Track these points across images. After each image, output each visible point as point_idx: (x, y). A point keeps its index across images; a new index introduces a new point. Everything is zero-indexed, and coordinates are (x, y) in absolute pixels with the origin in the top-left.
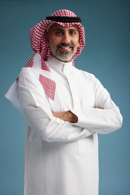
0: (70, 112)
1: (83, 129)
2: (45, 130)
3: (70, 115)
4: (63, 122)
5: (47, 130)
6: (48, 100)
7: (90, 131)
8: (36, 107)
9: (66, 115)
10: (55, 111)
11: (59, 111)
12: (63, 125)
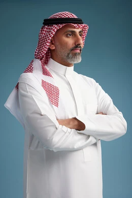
0: (75, 119)
1: (89, 136)
2: (52, 139)
3: (76, 123)
4: (69, 130)
5: (54, 140)
6: (52, 107)
7: (95, 138)
8: (42, 115)
9: (71, 123)
10: (59, 118)
11: (63, 118)
12: (70, 133)
